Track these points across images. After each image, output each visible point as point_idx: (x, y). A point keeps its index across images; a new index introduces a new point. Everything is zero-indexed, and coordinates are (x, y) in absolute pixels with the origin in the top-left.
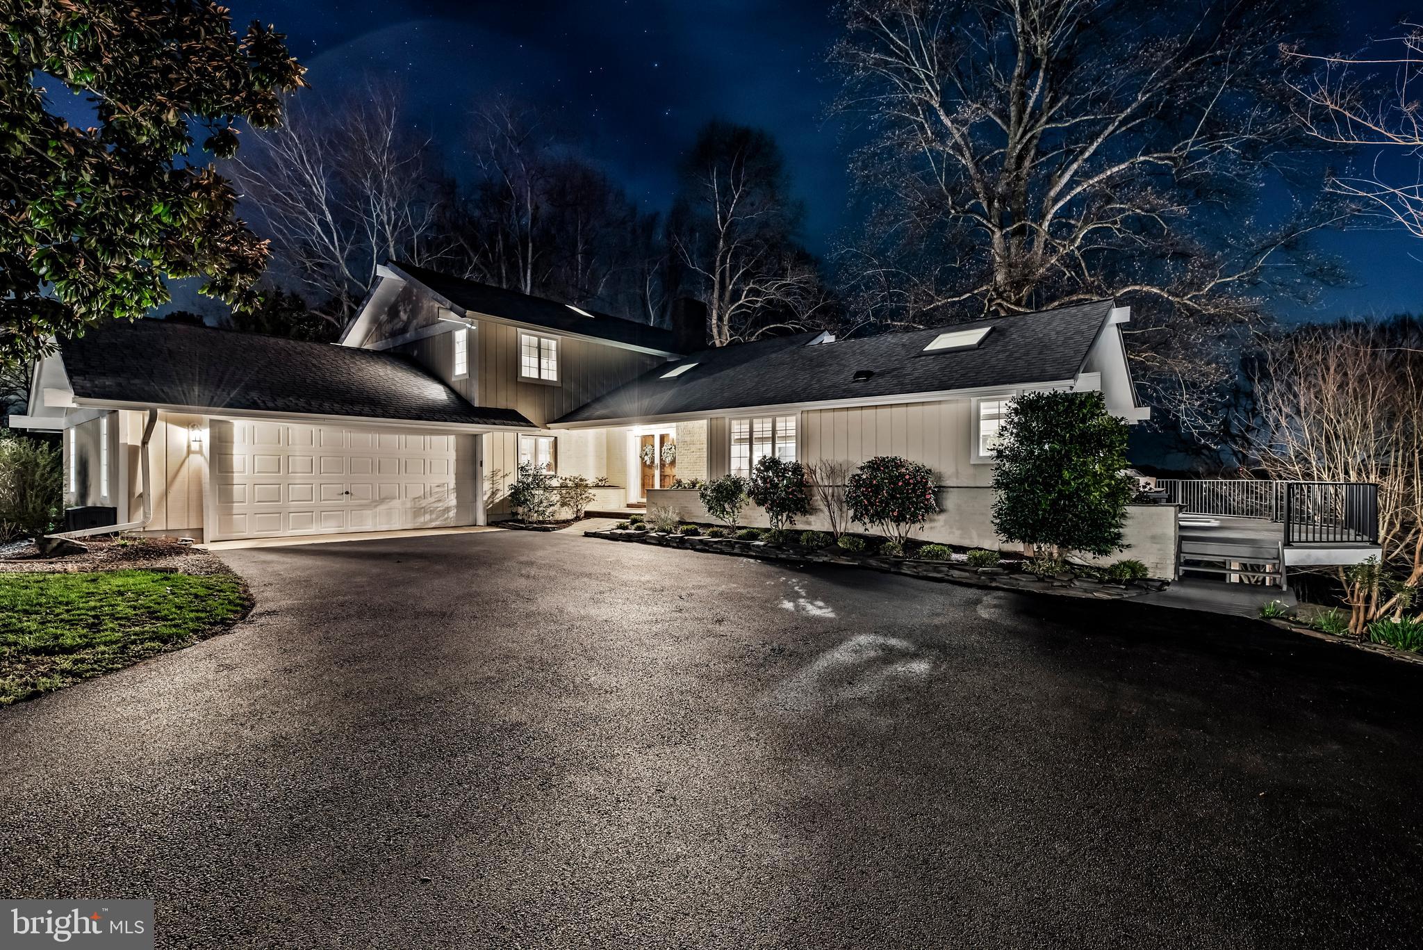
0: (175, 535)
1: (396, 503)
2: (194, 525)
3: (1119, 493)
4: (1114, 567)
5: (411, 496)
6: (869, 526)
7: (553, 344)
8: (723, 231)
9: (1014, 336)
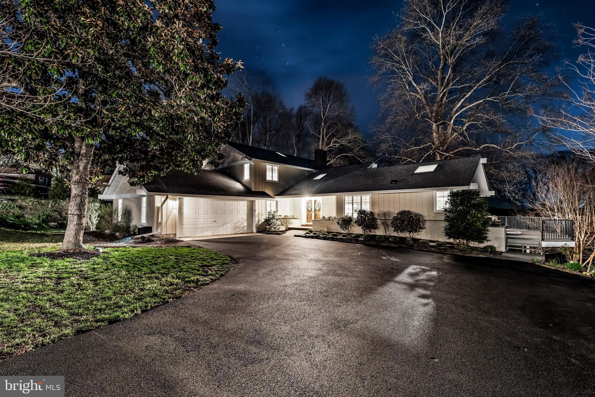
0: (168, 236)
1: (229, 225)
2: (174, 233)
3: (487, 223)
4: (485, 247)
5: (233, 222)
6: (399, 234)
7: (276, 168)
8: (324, 119)
9: (446, 168)
